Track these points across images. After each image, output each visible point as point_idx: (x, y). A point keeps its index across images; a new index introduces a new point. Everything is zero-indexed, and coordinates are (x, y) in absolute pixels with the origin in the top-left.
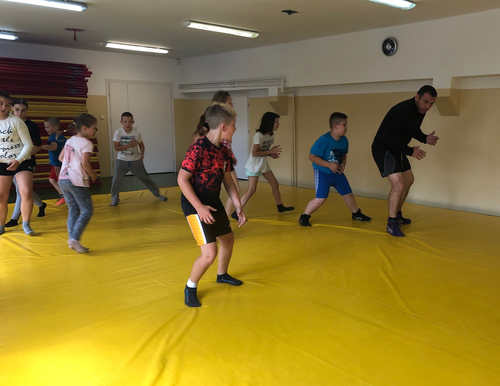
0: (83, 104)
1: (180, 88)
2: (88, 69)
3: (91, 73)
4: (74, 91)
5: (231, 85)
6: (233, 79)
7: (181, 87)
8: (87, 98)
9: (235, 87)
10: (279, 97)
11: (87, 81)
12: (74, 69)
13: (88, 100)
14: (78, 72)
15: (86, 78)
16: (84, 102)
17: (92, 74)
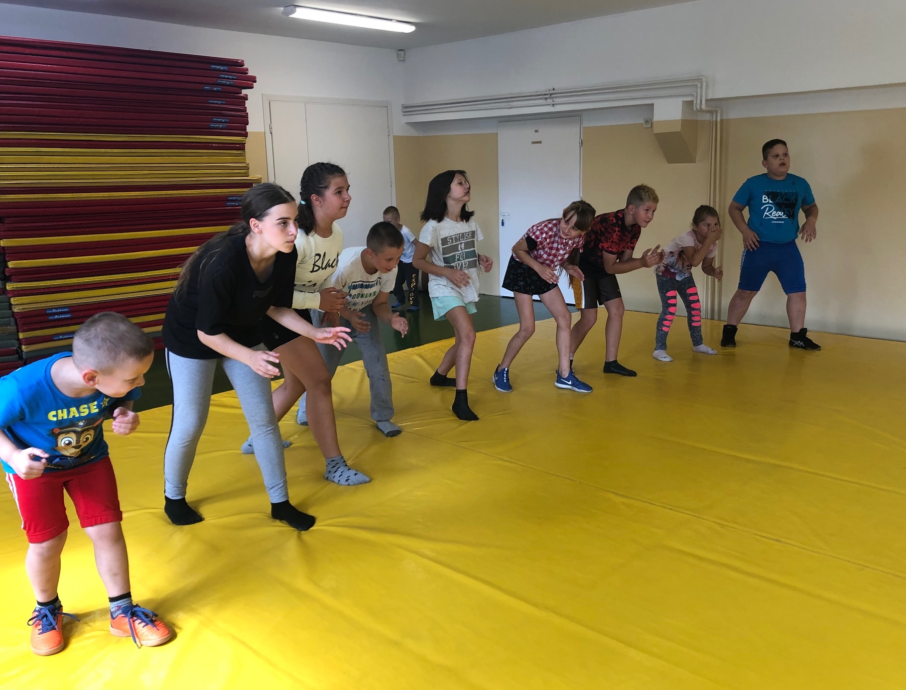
0: (239, 152)
1: (404, 112)
2: (247, 70)
3: (254, 80)
4: (221, 122)
5: (545, 101)
6: (552, 88)
7: (408, 109)
8: (247, 137)
9: (556, 104)
10: (684, 122)
11: (245, 98)
12: (219, 70)
13: (249, 143)
14: (228, 78)
15: (244, 92)
16: (241, 147)
17: (256, 82)
